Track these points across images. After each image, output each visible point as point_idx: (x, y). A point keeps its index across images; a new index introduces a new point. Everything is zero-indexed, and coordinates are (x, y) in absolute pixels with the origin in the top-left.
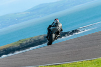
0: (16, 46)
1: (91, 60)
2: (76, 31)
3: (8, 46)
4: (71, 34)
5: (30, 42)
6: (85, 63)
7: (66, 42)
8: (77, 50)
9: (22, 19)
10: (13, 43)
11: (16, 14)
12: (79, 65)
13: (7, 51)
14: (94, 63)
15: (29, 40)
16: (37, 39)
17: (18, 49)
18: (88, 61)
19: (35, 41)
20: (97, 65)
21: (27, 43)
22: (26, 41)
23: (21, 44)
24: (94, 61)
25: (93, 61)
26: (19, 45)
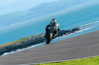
0: (18, 44)
1: (91, 58)
2: (77, 29)
3: (10, 44)
5: (32, 40)
6: (85, 61)
7: (67, 41)
8: (78, 48)
9: (24, 18)
10: (15, 41)
11: (17, 13)
12: (80, 62)
13: (9, 49)
14: (95, 61)
15: (30, 39)
16: (39, 37)
17: (20, 47)
18: (89, 59)
19: (36, 39)
20: (97, 62)
21: (28, 41)
22: (28, 39)
23: (23, 42)
24: (95, 59)
25: (93, 59)
26: (20, 43)
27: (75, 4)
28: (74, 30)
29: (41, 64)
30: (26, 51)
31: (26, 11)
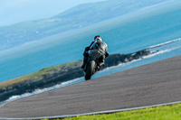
0: (37, 79)
1: (171, 105)
2: (144, 53)
4: (135, 57)
5: (62, 73)
6: (160, 110)
7: (127, 73)
8: (147, 87)
10: (31, 74)
11: (36, 21)
13: (20, 89)
14: (176, 110)
15: (59, 69)
16: (74, 67)
17: (41, 85)
18: (166, 107)
19: (70, 70)
20: (180, 113)
21: (55, 75)
22: (54, 70)
23: (45, 75)
24: (176, 106)
25: (173, 107)
26: (41, 78)
27: (141, 6)
28: (139, 54)
29: (78, 116)
30: (50, 93)
31: (52, 18)
